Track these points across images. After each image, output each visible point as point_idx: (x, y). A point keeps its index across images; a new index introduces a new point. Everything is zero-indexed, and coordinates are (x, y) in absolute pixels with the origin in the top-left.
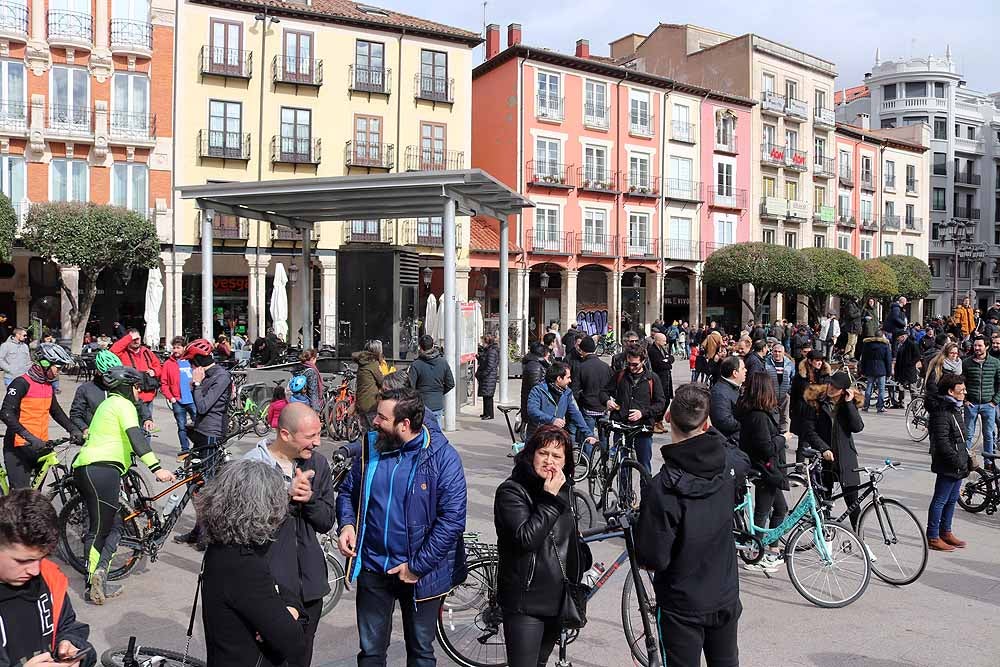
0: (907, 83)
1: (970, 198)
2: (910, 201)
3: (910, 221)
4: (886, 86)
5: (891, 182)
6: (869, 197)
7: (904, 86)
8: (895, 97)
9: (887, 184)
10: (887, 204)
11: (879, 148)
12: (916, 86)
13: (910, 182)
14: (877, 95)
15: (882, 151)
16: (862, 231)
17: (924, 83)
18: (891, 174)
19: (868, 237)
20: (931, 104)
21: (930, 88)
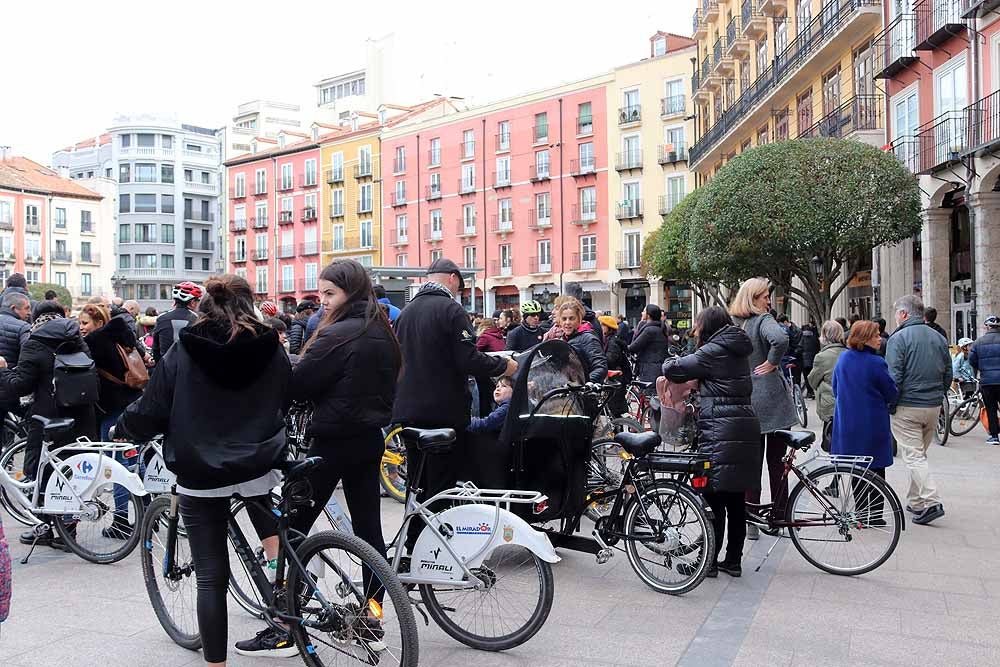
0: (139, 134)
1: (206, 233)
2: (86, 240)
3: (86, 255)
4: (124, 136)
5: (62, 225)
6: (36, 236)
7: (136, 136)
8: (129, 145)
9: (57, 226)
10: (58, 242)
11: (47, 198)
12: (146, 138)
13: (86, 224)
14: (117, 142)
15: (50, 200)
16: (26, 264)
17: (153, 135)
18: (63, 218)
19: (36, 269)
20: (158, 153)
21: (158, 140)
